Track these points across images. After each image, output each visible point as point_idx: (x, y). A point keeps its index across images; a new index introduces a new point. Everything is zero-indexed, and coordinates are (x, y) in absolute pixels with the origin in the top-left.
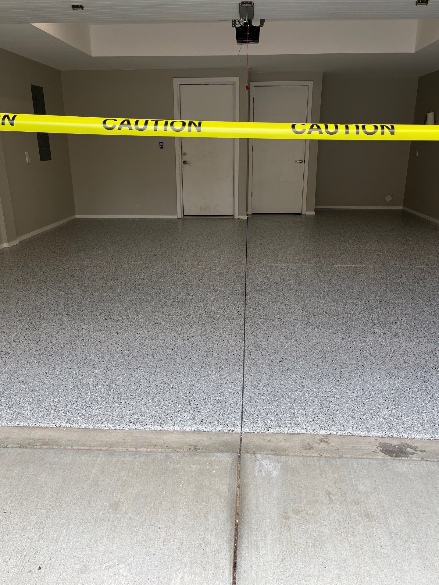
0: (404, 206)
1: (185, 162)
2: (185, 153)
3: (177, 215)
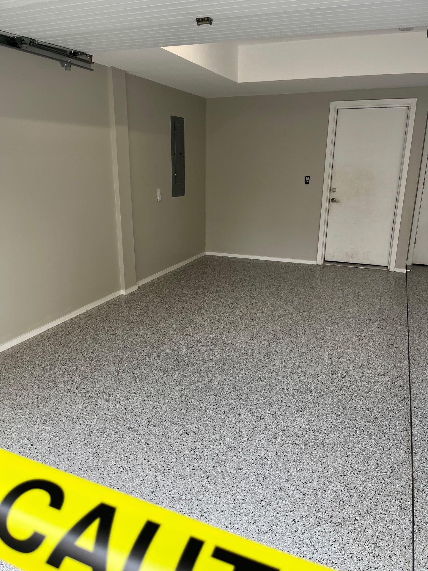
1: (333, 200)
2: (335, 189)
3: (317, 260)
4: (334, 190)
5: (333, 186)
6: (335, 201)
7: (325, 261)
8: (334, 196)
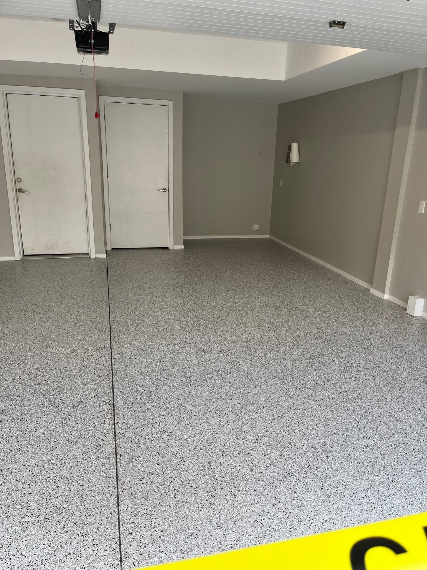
0: (270, 234)
1: (20, 190)
2: (19, 178)
3: (14, 256)
4: (19, 180)
5: (17, 176)
6: (23, 192)
7: (24, 255)
8: (20, 186)
